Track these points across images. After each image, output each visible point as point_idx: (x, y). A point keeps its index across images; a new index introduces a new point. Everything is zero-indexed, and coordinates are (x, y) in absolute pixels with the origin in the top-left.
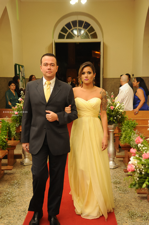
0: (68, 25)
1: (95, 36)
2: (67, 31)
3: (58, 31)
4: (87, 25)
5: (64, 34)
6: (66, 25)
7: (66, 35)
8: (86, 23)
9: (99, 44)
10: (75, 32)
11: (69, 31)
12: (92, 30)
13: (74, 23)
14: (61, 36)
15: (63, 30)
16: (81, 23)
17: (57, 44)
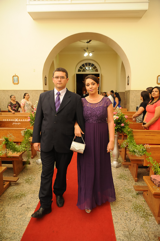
0: (83, 65)
1: (97, 70)
2: (83, 68)
3: (78, 68)
4: (93, 65)
5: (81, 69)
6: (82, 65)
7: (82, 70)
8: (92, 64)
9: (99, 74)
10: (87, 68)
11: (84, 68)
12: (95, 67)
13: (86, 64)
14: (79, 71)
15: (81, 68)
16: (90, 64)
17: (77, 75)
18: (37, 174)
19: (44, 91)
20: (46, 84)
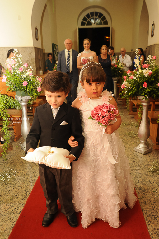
0: (88, 16)
1: (106, 23)
3: (81, 20)
4: (101, 15)
7: (86, 23)
8: (100, 13)
9: (109, 28)
10: (93, 21)
11: (88, 20)
12: (104, 18)
13: (92, 14)
14: (83, 24)
15: (85, 19)
16: (96, 13)
17: (80, 30)
18: (21, 165)
19: (35, 48)
20: (37, 39)
